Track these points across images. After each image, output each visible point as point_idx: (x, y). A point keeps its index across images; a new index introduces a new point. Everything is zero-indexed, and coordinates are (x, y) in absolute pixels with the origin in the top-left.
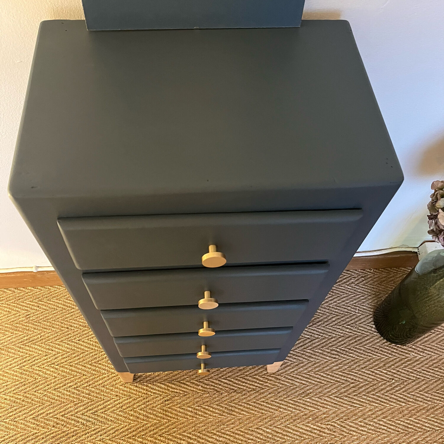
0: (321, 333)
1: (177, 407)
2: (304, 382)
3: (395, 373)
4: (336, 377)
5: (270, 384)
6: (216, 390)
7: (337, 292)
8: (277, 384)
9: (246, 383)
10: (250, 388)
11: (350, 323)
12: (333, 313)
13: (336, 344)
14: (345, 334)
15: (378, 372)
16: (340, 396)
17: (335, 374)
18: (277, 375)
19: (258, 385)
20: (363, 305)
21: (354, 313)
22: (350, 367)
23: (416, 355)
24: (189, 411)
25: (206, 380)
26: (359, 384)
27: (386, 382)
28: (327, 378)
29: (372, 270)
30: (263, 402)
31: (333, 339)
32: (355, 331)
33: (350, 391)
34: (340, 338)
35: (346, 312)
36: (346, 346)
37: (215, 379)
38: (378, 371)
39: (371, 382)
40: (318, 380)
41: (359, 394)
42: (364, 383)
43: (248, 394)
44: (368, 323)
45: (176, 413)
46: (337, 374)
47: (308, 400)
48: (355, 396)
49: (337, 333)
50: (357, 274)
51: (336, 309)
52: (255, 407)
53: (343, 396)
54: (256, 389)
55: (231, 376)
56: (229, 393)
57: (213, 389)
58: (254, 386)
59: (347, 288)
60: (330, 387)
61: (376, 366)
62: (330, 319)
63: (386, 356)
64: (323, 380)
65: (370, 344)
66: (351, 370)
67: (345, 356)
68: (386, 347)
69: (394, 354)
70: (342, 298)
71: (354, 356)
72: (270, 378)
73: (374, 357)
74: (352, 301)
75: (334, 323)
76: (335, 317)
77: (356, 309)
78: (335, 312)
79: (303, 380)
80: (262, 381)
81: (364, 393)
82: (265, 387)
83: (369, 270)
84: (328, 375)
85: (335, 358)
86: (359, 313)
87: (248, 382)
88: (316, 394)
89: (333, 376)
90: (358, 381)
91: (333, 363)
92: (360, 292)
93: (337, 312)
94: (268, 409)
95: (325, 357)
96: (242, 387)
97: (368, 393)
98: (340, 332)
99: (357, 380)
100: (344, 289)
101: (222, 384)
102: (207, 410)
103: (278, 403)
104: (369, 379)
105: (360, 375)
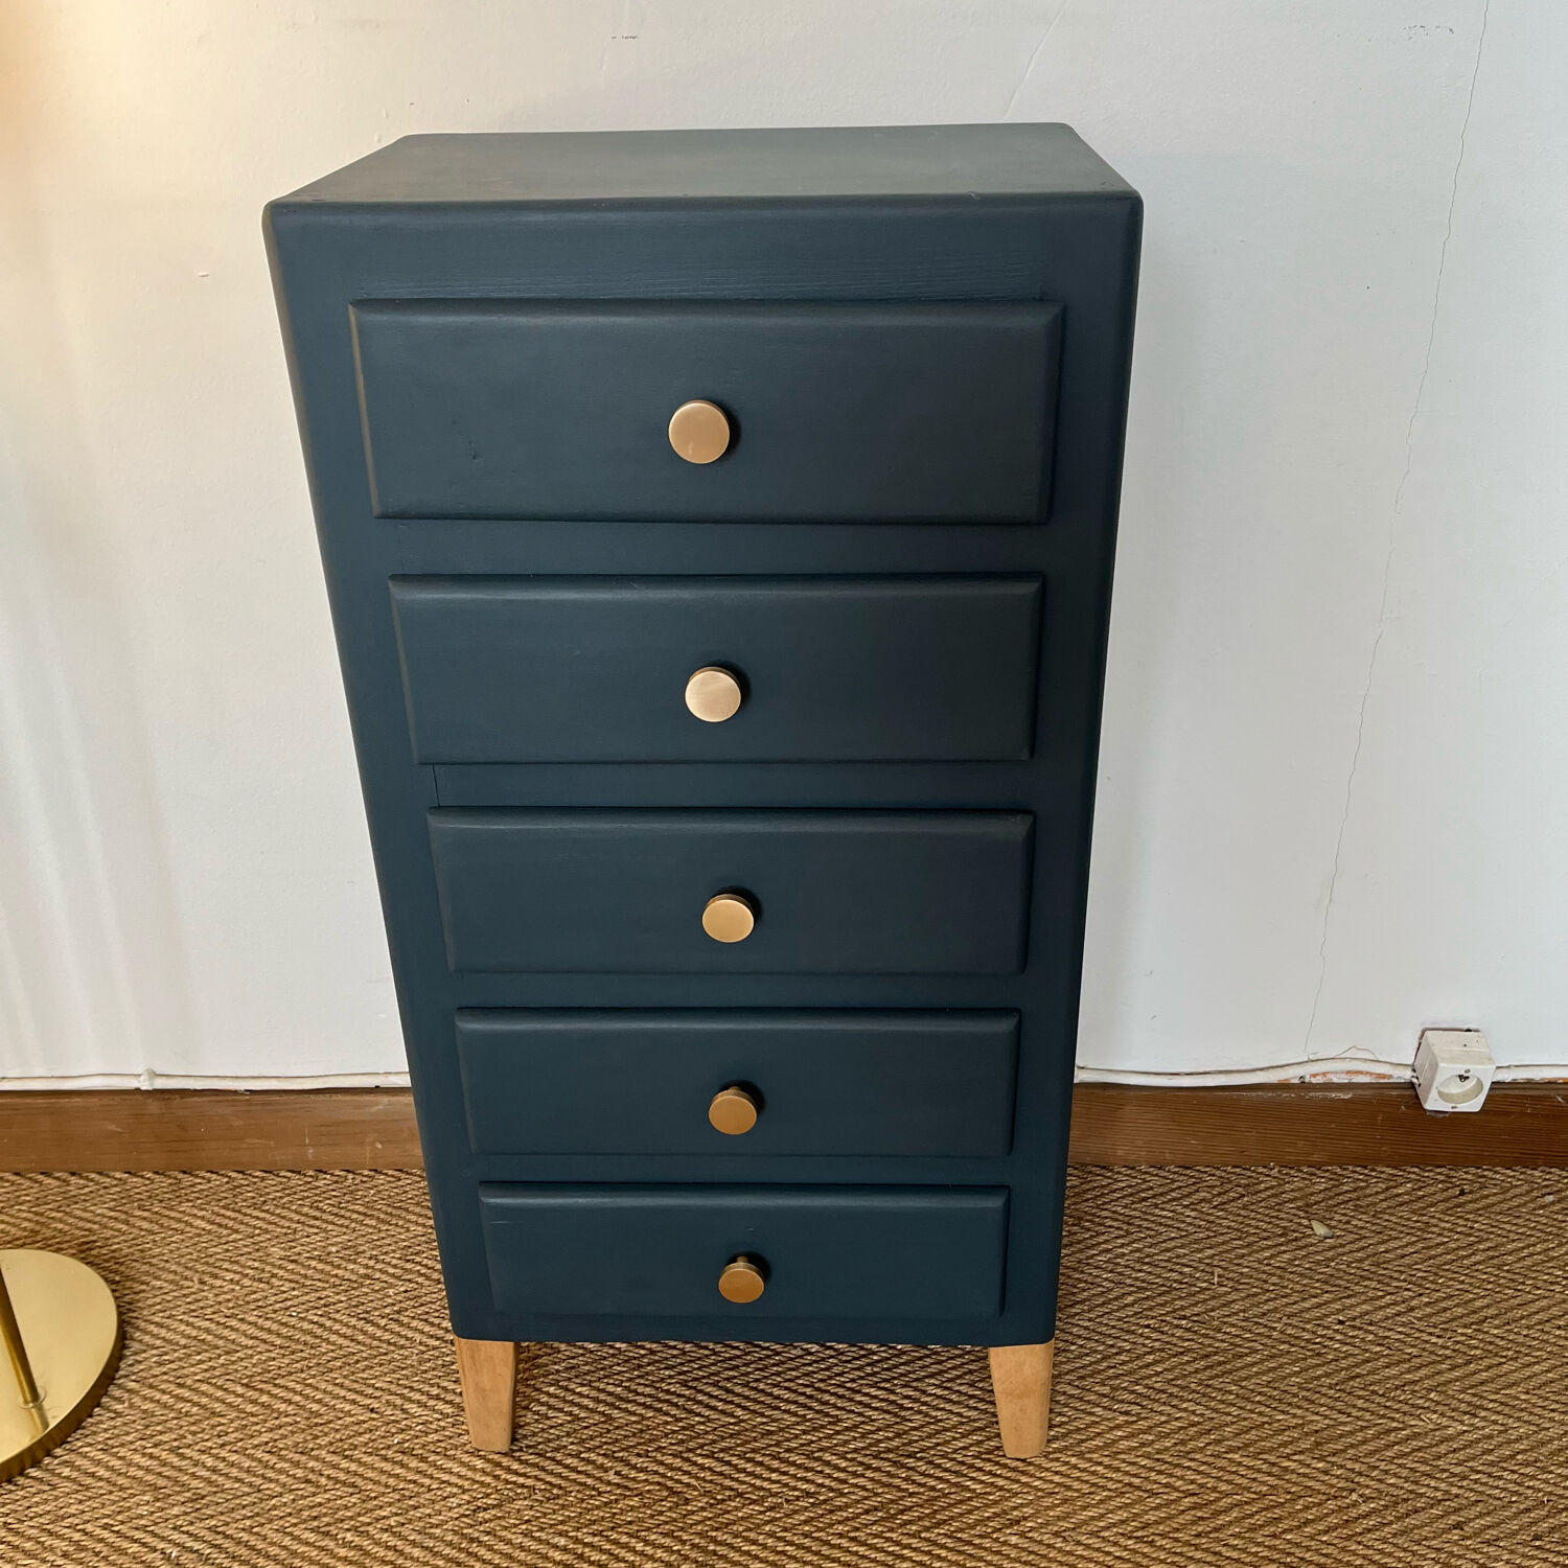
0: (1079, 1337)
1: (515, 1533)
2: (1001, 1482)
3: (1360, 1474)
4: (1127, 1473)
5: (872, 1480)
6: (669, 1489)
7: (1145, 1224)
8: (897, 1481)
9: (785, 1473)
10: (795, 1489)
11: (1187, 1313)
12: (1128, 1281)
13: (1130, 1373)
14: (1167, 1343)
15: (1293, 1465)
16: (1139, 1534)
17: (1124, 1461)
18: (902, 1455)
19: (827, 1482)
20: (1238, 1265)
21: (1204, 1285)
22: (1183, 1442)
23: (1444, 1421)
24: (556, 1547)
25: (639, 1455)
26: (1217, 1500)
27: (1325, 1497)
28: (1094, 1473)
29: (1276, 1170)
30: (841, 1536)
31: (1123, 1357)
32: (1206, 1336)
33: (1181, 1519)
34: (1149, 1353)
35: (1175, 1281)
36: (1172, 1380)
37: (670, 1455)
38: (1295, 1461)
39: (1265, 1495)
40: (1057, 1479)
41: (1216, 1530)
42: (1238, 1497)
43: (786, 1506)
44: (1256, 1316)
45: (507, 1549)
46: (1134, 1464)
47: (1014, 1540)
48: (1198, 1535)
49: (1141, 1340)
50: (1221, 1177)
51: (1140, 1271)
52: (808, 1550)
53: (1153, 1534)
54: (818, 1493)
55: (730, 1448)
56: (715, 1499)
57: (659, 1483)
58: (812, 1482)
59: (1182, 1214)
60: (1102, 1502)
61: (1285, 1444)
62: (1116, 1299)
63: (1326, 1417)
64: (1078, 1479)
65: (1264, 1378)
66: (1189, 1453)
67: (1167, 1409)
68: (1324, 1390)
69: (1355, 1413)
70: (1165, 1241)
71: (1200, 1409)
72: (875, 1463)
73: (1281, 1417)
74: (1199, 1251)
75: (1130, 1311)
76: (1135, 1292)
77: (1212, 1273)
78: (1137, 1279)
79: (1000, 1476)
80: (844, 1470)
81: (1237, 1530)
82: (852, 1490)
83: (1265, 1167)
84: (1100, 1464)
85: (1126, 1413)
86: (1225, 1286)
87: (792, 1470)
88: (1047, 1524)
89: (1118, 1470)
90: (1214, 1489)
91: (1118, 1427)
92: (1229, 1227)
93: (1143, 1281)
94: (854, 1558)
95: (1088, 1407)
96: (765, 1485)
97: (1253, 1529)
98: (1148, 1338)
99: (1209, 1485)
100: (1169, 1218)
101: (694, 1470)
102: (622, 1548)
103: (898, 1543)
104: (1255, 1487)
105: (1222, 1469)
